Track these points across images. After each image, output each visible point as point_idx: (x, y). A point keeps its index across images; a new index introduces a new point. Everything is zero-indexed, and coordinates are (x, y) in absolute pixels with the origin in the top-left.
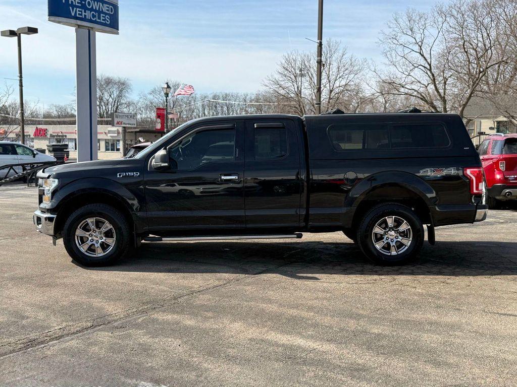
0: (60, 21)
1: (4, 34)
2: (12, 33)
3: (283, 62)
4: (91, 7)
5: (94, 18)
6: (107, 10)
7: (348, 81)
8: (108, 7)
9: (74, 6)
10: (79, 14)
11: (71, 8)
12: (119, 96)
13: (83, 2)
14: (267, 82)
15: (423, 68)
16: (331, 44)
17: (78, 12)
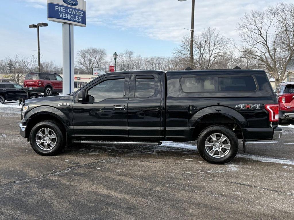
0: (54, 20)
1: (31, 26)
2: (35, 26)
3: (183, 40)
4: (71, 12)
5: (72, 18)
6: (80, 14)
7: (220, 50)
8: (80, 13)
9: (61, 12)
10: (64, 17)
11: (60, 13)
12: (100, 59)
13: (67, 10)
14: (174, 52)
15: (262, 43)
16: (210, 30)
17: (63, 16)
